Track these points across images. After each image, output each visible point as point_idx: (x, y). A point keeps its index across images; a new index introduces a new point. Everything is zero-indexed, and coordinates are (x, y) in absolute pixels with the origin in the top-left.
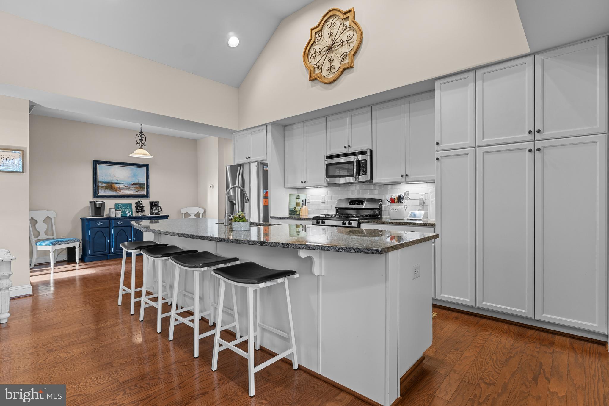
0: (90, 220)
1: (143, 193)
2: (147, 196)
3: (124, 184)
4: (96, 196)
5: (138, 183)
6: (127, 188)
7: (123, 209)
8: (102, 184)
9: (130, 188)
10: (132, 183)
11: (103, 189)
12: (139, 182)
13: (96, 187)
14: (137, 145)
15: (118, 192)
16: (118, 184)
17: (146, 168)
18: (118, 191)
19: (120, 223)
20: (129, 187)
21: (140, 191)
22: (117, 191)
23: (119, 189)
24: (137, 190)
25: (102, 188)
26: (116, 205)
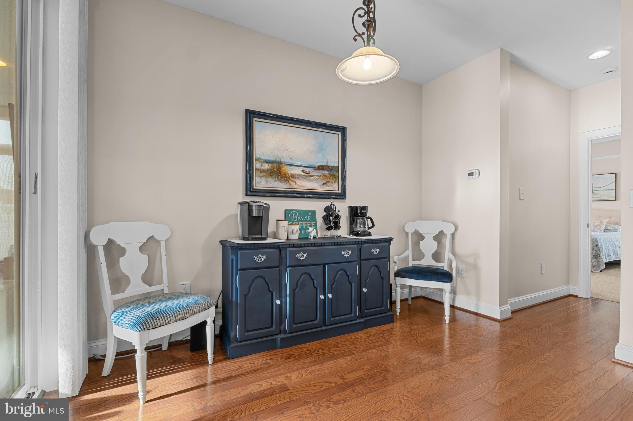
0: (240, 250)
1: (335, 187)
2: (342, 196)
3: (301, 166)
4: (250, 191)
5: (327, 166)
6: (307, 176)
7: (301, 221)
8: (262, 165)
9: (312, 176)
10: (317, 165)
11: (263, 176)
12: (329, 164)
13: (251, 171)
14: (355, 40)
15: (290, 184)
16: (292, 165)
17: (340, 133)
18: (292, 181)
19: (302, 256)
20: (310, 174)
21: (330, 184)
22: (290, 182)
23: (294, 177)
24: (325, 182)
25: (262, 174)
26: (287, 212)
